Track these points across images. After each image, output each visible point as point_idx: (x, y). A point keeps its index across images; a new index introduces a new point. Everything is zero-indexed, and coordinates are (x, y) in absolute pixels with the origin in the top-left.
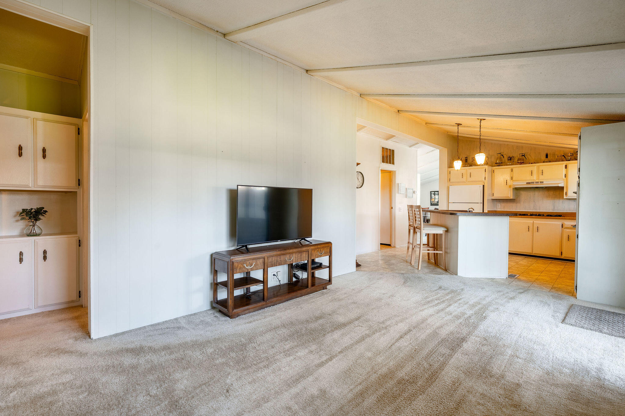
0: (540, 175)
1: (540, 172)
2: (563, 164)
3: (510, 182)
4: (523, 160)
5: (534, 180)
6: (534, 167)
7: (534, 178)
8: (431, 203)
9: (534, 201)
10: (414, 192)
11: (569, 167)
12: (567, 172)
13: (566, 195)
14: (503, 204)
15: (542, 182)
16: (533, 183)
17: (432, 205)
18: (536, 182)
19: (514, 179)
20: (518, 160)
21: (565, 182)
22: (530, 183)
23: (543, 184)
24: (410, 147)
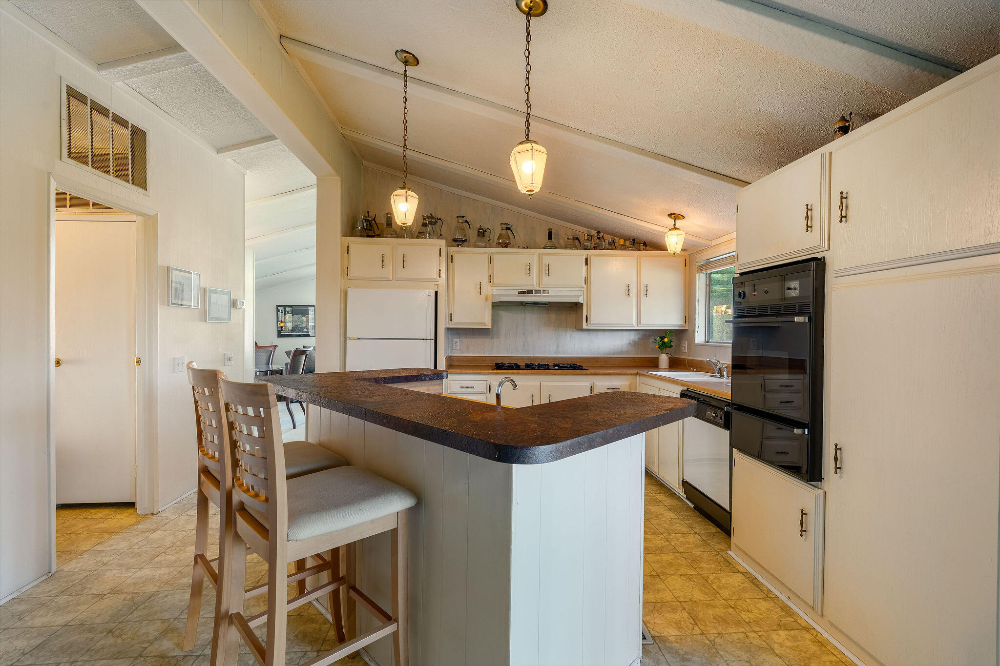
0: (544, 274)
1: (544, 268)
2: (582, 255)
3: (487, 289)
4: (509, 238)
5: (533, 286)
6: (533, 256)
7: (532, 282)
8: (279, 332)
9: (524, 333)
10: (234, 304)
11: (593, 261)
12: (588, 272)
13: (587, 321)
14: (466, 341)
15: (546, 292)
16: (530, 292)
17: (280, 335)
18: (538, 292)
19: (495, 280)
20: (499, 238)
21: (585, 295)
22: (524, 292)
23: (548, 297)
24: (219, 150)
